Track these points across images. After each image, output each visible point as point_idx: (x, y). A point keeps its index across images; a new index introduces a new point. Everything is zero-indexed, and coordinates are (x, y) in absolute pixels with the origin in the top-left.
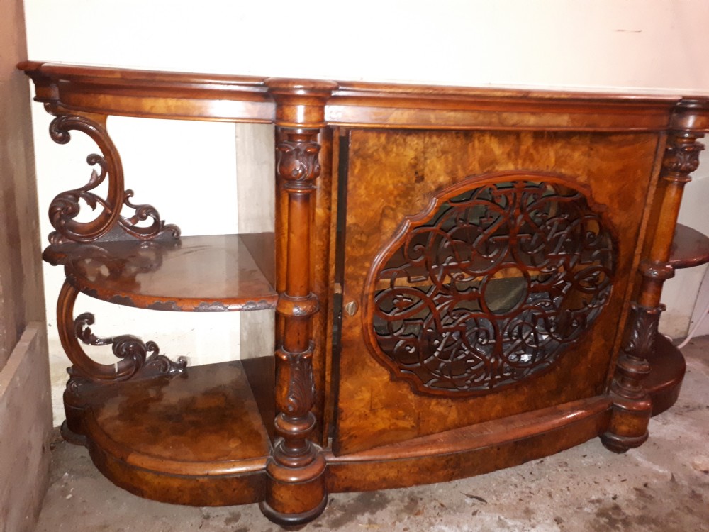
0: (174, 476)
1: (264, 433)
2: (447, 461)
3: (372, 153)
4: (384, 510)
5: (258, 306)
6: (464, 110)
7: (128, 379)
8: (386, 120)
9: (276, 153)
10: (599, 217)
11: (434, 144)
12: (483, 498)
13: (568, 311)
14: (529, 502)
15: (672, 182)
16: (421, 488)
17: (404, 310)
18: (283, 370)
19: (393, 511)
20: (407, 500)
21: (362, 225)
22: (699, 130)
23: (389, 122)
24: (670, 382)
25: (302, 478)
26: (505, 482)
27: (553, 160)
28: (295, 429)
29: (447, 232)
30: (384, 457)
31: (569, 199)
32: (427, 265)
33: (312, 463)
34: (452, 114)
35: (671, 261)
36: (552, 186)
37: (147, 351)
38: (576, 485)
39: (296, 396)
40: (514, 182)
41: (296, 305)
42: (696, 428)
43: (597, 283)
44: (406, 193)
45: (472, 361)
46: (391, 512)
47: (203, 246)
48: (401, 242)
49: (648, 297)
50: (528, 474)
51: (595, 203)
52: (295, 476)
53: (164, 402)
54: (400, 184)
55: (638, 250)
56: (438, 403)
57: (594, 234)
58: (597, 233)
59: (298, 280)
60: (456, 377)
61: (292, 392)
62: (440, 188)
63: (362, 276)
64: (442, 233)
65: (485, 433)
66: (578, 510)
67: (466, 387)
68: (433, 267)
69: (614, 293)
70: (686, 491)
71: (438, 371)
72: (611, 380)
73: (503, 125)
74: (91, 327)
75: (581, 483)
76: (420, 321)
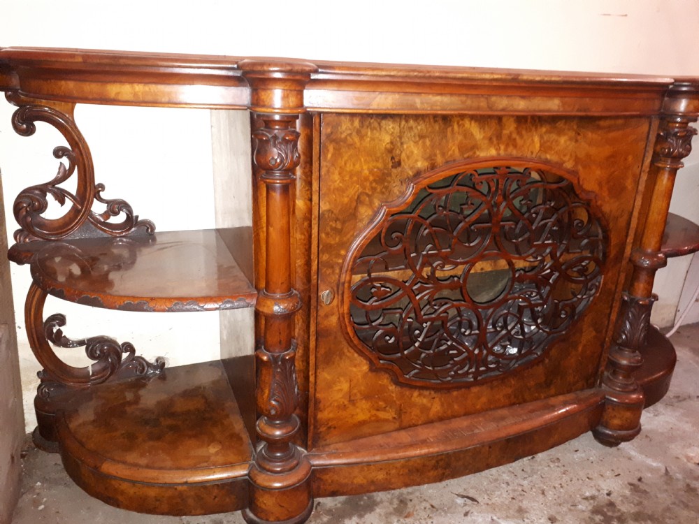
0: (150, 485)
1: (245, 437)
2: (437, 462)
3: (346, 138)
4: (373, 513)
5: (236, 304)
6: (451, 94)
7: (103, 382)
8: (369, 105)
9: (252, 141)
10: (588, 205)
11: (411, 128)
12: (474, 498)
13: (556, 301)
14: (521, 501)
15: (664, 169)
16: (410, 489)
17: (382, 300)
18: (264, 372)
19: (383, 514)
20: (396, 502)
21: (336, 211)
22: (691, 114)
23: (371, 107)
24: (661, 373)
25: (285, 484)
26: (496, 480)
27: (537, 145)
28: (278, 433)
29: (426, 219)
30: (372, 459)
31: (554, 186)
32: (406, 252)
33: (297, 467)
34: (439, 98)
35: (662, 250)
36: (537, 172)
37: (123, 352)
38: (569, 481)
39: (278, 399)
40: (495, 168)
41: (277, 302)
42: (688, 419)
43: (586, 273)
44: (382, 179)
45: (455, 352)
46: (380, 515)
47: (179, 241)
48: (378, 228)
49: (640, 287)
50: (520, 471)
51: (584, 190)
52: (279, 482)
53: (140, 406)
54: (375, 170)
55: (630, 239)
56: (420, 395)
57: (582, 222)
58: (586, 222)
59: (278, 277)
60: (439, 368)
61: (274, 395)
62: (418, 174)
63: (338, 264)
64: (420, 220)
65: (476, 431)
66: (572, 508)
67: (449, 379)
68: (412, 255)
69: (605, 284)
70: (681, 485)
71: (420, 362)
72: (602, 372)
73: (492, 110)
74: (62, 328)
75: (575, 479)
76: (399, 311)
